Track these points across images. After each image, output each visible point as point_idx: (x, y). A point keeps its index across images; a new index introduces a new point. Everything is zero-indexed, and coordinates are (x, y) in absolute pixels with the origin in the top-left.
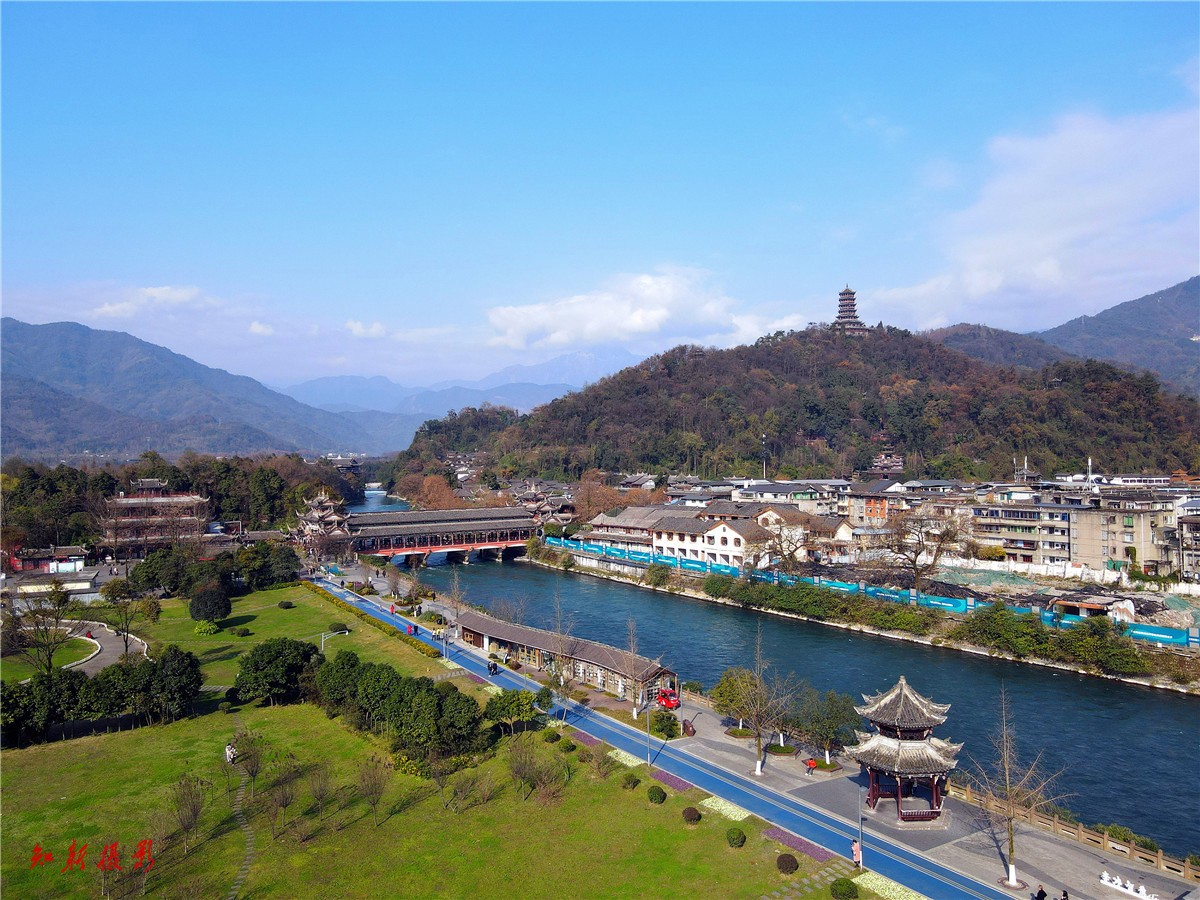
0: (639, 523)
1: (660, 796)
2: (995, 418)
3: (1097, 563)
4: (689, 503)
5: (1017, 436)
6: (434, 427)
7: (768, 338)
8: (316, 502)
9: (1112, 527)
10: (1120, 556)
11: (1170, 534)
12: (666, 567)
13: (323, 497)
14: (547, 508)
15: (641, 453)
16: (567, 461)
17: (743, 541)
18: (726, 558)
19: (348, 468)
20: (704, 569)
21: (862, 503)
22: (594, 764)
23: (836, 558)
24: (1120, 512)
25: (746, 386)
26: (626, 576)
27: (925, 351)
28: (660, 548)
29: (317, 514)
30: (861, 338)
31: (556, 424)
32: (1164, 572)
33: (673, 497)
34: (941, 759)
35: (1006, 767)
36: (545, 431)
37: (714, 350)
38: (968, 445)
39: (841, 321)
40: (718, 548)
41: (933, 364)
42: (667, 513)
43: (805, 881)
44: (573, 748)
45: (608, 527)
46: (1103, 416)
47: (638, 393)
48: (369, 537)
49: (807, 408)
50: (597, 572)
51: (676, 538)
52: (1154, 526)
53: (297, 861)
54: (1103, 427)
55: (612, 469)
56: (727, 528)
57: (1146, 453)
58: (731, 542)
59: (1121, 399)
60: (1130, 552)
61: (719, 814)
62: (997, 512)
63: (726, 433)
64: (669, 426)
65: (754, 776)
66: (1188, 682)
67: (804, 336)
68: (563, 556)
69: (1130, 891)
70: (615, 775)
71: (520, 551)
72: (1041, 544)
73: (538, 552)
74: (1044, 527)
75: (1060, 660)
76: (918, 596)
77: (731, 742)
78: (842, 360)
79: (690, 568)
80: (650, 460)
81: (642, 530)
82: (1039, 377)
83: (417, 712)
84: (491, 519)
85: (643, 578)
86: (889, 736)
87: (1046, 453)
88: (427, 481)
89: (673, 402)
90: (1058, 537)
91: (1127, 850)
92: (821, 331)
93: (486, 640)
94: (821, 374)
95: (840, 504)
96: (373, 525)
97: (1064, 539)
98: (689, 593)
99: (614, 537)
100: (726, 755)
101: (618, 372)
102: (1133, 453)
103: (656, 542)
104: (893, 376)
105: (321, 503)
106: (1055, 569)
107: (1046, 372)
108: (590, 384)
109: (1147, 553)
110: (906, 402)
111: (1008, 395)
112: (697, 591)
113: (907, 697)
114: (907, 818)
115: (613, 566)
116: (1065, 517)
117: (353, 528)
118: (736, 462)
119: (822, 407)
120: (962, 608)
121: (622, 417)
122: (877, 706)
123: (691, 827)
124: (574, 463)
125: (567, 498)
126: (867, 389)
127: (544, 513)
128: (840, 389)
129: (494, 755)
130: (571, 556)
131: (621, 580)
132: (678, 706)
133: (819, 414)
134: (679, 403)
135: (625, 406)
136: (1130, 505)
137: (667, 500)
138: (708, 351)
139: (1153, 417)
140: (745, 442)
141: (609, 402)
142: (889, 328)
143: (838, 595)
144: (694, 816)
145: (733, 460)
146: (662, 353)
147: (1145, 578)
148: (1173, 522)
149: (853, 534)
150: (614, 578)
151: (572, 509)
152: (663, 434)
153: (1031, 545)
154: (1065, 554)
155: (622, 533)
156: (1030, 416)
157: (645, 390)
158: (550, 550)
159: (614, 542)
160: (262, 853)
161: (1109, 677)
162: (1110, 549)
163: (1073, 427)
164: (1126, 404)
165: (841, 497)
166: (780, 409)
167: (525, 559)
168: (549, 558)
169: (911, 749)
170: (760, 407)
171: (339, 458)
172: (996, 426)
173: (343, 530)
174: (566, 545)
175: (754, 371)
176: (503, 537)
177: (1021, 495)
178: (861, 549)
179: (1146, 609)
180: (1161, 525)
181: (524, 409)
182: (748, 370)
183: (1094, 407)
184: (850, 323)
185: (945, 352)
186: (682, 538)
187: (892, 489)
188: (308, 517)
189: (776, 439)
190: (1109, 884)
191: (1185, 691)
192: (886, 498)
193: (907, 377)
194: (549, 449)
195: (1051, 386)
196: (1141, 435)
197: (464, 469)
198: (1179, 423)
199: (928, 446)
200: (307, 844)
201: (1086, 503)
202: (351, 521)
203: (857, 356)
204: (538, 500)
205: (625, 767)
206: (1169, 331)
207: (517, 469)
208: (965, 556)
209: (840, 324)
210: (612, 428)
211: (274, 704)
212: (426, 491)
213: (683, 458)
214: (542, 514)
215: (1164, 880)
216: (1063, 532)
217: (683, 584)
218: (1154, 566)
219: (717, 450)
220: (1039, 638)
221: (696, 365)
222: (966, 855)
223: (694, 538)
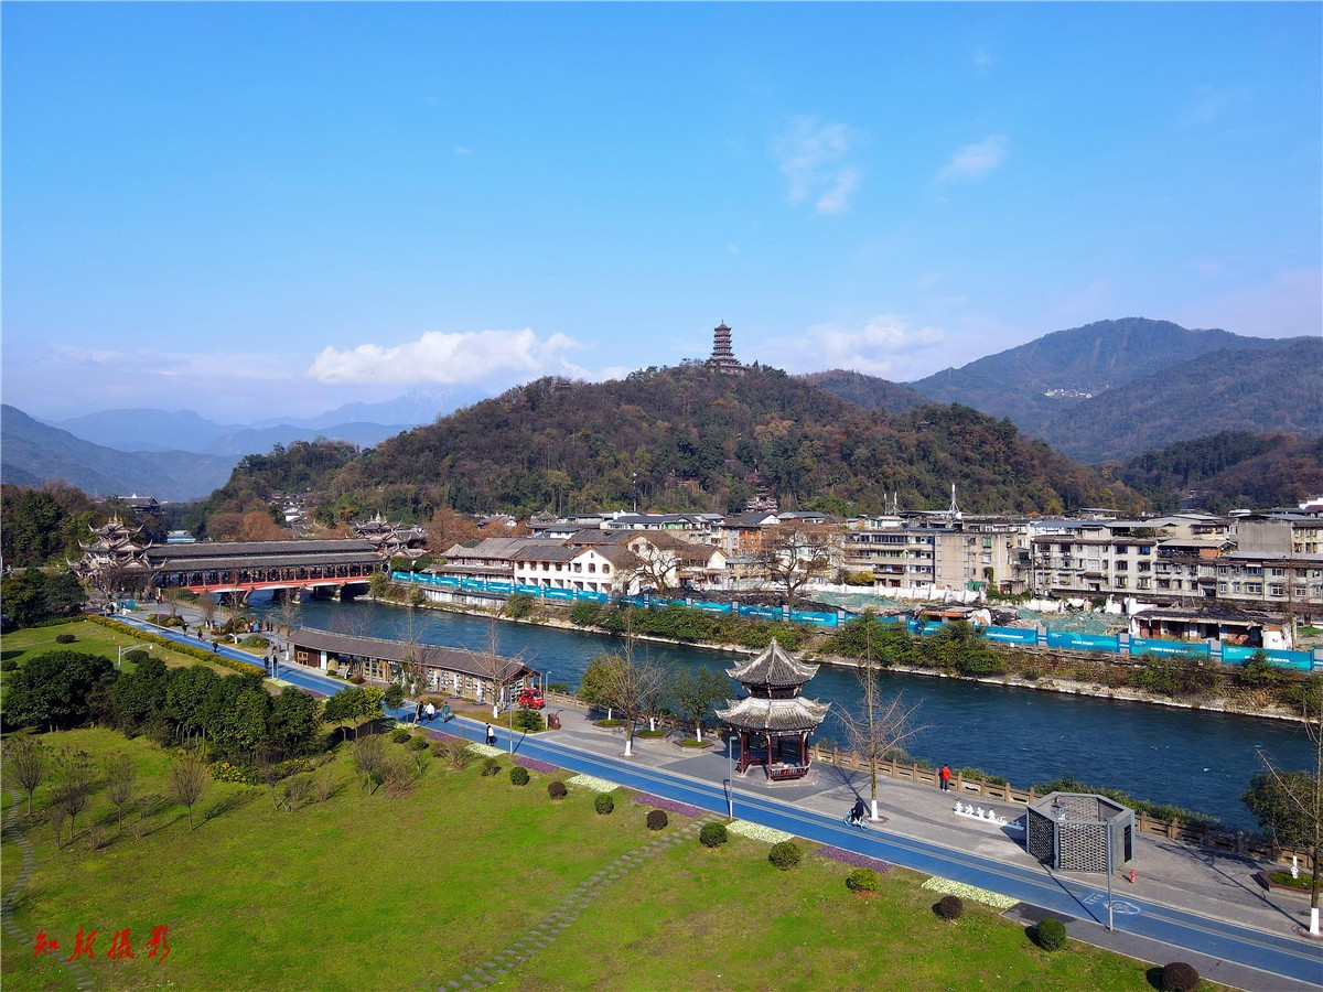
0: (498, 553)
1: (521, 777)
2: (868, 459)
3: (959, 584)
4: (554, 535)
5: (887, 478)
6: (256, 464)
7: (640, 373)
8: (106, 529)
9: (973, 548)
10: (979, 577)
11: (1024, 557)
12: (529, 597)
13: (115, 523)
14: (394, 540)
15: (501, 491)
16: (416, 501)
17: (612, 567)
18: (594, 585)
19: (146, 509)
20: (570, 597)
21: (736, 534)
22: (451, 756)
23: (708, 586)
24: (980, 533)
25: (616, 423)
26: (484, 610)
27: (800, 392)
28: (522, 580)
29: (106, 545)
30: (736, 376)
31: (404, 460)
32: (1017, 591)
33: (536, 530)
34: (810, 715)
35: (870, 703)
36: (392, 467)
37: (582, 383)
38: (842, 486)
39: (716, 358)
40: (585, 576)
41: (808, 406)
42: (528, 543)
43: (675, 834)
44: (427, 746)
45: (463, 558)
46: (967, 459)
47: (498, 427)
48: (175, 572)
49: (679, 447)
50: (452, 606)
51: (540, 567)
52: (1009, 547)
53: (91, 866)
54: (966, 470)
55: (467, 510)
56: (595, 554)
57: (1005, 496)
58: (599, 568)
59: (983, 442)
60: (988, 572)
61: (587, 788)
62: (868, 537)
63: (594, 472)
64: (532, 463)
65: (624, 757)
66: (1037, 678)
67: (677, 373)
68: (412, 592)
69: (981, 818)
70: (473, 766)
71: (362, 589)
72: (908, 568)
73: (383, 589)
74: (911, 551)
75: (925, 665)
76: (790, 613)
77: (599, 732)
78: (717, 399)
79: (554, 597)
80: (510, 500)
81: (503, 560)
82: (908, 420)
83: (242, 711)
84: (328, 552)
85: (503, 610)
86: (760, 697)
87: (915, 495)
88: (247, 519)
89: (537, 438)
90: (925, 561)
91: (978, 788)
92: (696, 368)
93: (324, 658)
94: (694, 413)
95: (714, 536)
96: (180, 557)
97: (929, 563)
98: (554, 623)
99: (470, 569)
100: (593, 742)
101: (475, 404)
102: (994, 496)
103: (518, 573)
104: (768, 416)
105: (112, 530)
106: (922, 593)
107: (914, 414)
108: (444, 416)
109: (1003, 573)
110: (781, 442)
111: (880, 437)
112: (562, 620)
113: (777, 657)
114: (775, 778)
115: (469, 600)
116: (931, 541)
117: (154, 560)
118: (605, 504)
119: (695, 446)
120: (834, 621)
121: (479, 452)
122: (748, 668)
123: (557, 802)
124: (424, 504)
125: (417, 531)
126: (742, 430)
127: (390, 545)
128: (713, 429)
129: (334, 759)
130: (421, 590)
131: (478, 613)
132: (542, 706)
133: (693, 454)
134: (544, 439)
135: (483, 441)
136: (988, 528)
137: (529, 533)
138: (576, 384)
139: (1011, 461)
140: (615, 481)
141: (465, 436)
142: (764, 367)
143: (711, 615)
144: (559, 790)
145: (601, 501)
146: (525, 385)
147: (1001, 597)
148: (1026, 545)
149: (727, 564)
150: (471, 612)
151: (423, 542)
152: (526, 471)
153: (899, 569)
154: (930, 577)
155: (480, 565)
156: (899, 458)
157: (506, 423)
158: (397, 585)
159: (470, 575)
160: (45, 862)
161: (968, 678)
162: (971, 571)
163: (940, 470)
164: (987, 448)
165: (715, 528)
166: (652, 448)
167: (367, 598)
168: (396, 595)
169: (781, 707)
170: (630, 445)
171: (134, 497)
172: (868, 468)
173: (141, 562)
174: (416, 580)
175: (624, 407)
176: (342, 573)
177: (891, 523)
178: (735, 578)
179: (1001, 620)
180: (1016, 546)
181: (366, 442)
182: (619, 405)
183: (959, 450)
184: (726, 360)
185: (820, 394)
186: (546, 568)
187: (766, 521)
188: (96, 547)
189: (647, 479)
190: (963, 814)
191: (1033, 686)
192: (759, 528)
193: (782, 419)
194: (397, 486)
195: (919, 429)
196: (1000, 478)
197: (294, 510)
198: (1033, 467)
199: (801, 487)
200: (104, 851)
201: (950, 526)
202: (152, 553)
203: (732, 395)
204: (384, 531)
205: (482, 757)
206: (1026, 386)
207: (357, 509)
208: (837, 582)
209: (715, 361)
210: (469, 465)
211: (54, 730)
212: (247, 528)
213: (547, 498)
214: (389, 547)
215: (1011, 809)
216: (928, 556)
217: (548, 614)
218: (1009, 585)
219: (584, 489)
220: (905, 646)
221: (562, 398)
222: (831, 802)
223: (559, 567)
